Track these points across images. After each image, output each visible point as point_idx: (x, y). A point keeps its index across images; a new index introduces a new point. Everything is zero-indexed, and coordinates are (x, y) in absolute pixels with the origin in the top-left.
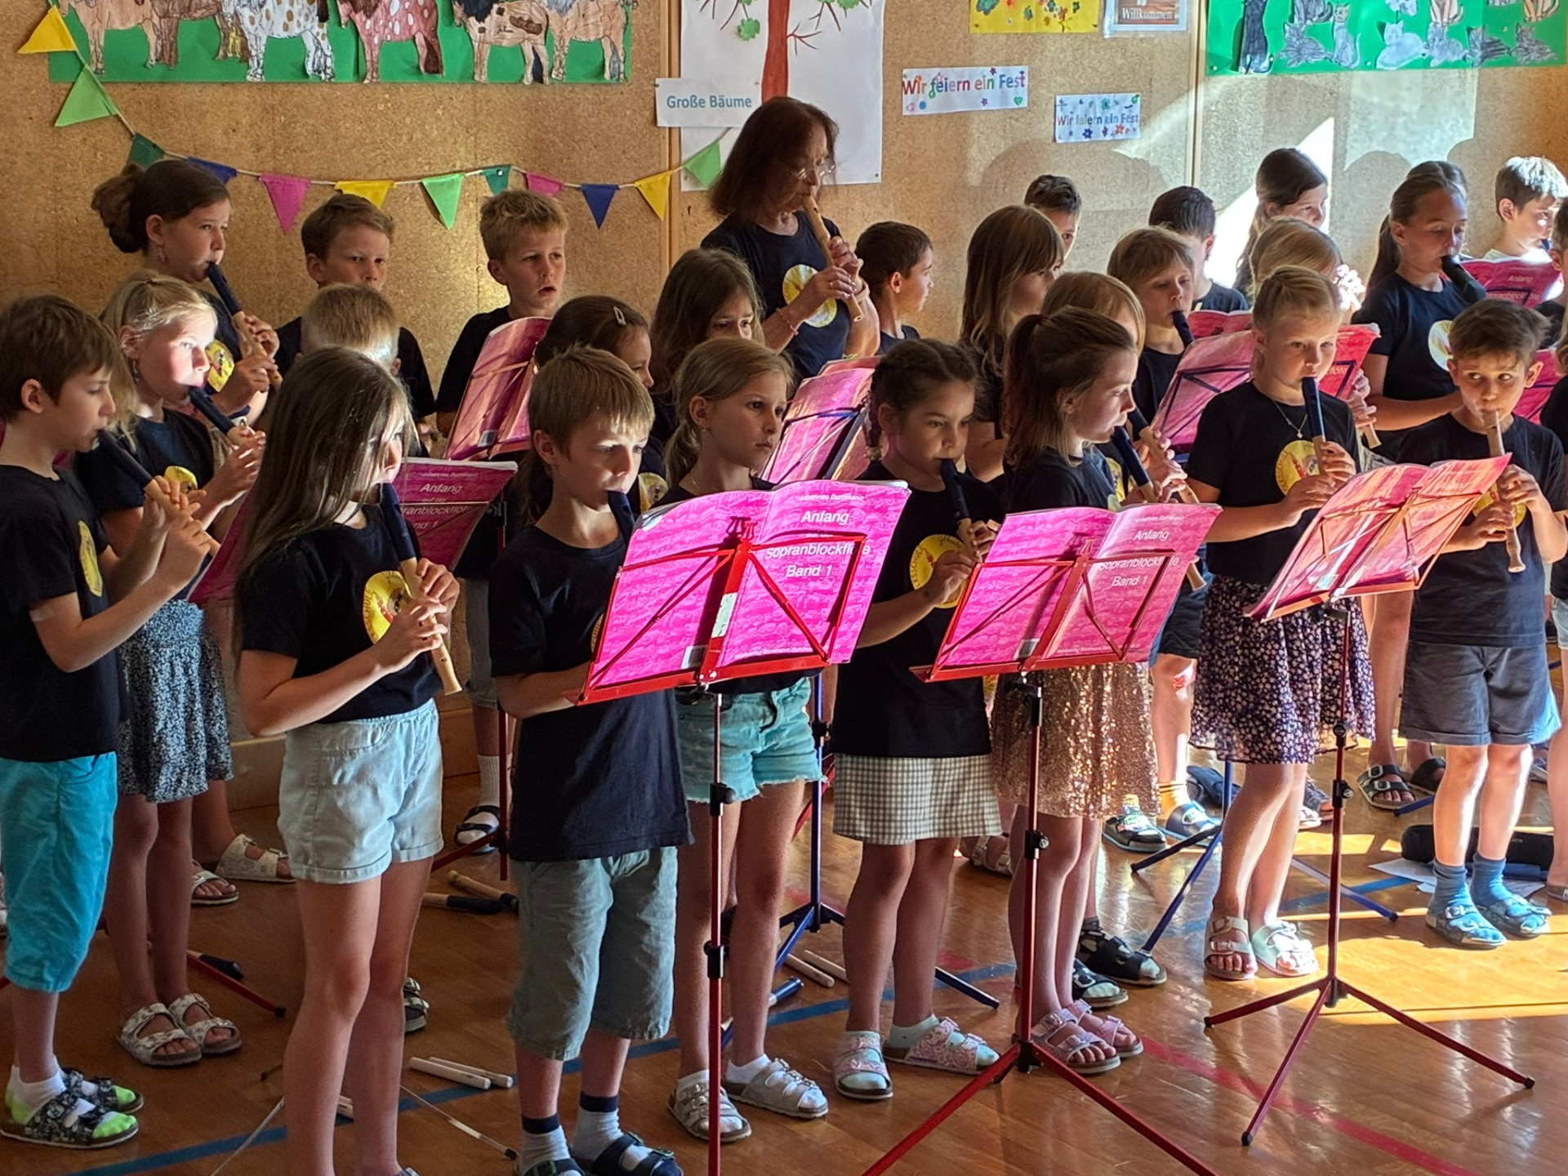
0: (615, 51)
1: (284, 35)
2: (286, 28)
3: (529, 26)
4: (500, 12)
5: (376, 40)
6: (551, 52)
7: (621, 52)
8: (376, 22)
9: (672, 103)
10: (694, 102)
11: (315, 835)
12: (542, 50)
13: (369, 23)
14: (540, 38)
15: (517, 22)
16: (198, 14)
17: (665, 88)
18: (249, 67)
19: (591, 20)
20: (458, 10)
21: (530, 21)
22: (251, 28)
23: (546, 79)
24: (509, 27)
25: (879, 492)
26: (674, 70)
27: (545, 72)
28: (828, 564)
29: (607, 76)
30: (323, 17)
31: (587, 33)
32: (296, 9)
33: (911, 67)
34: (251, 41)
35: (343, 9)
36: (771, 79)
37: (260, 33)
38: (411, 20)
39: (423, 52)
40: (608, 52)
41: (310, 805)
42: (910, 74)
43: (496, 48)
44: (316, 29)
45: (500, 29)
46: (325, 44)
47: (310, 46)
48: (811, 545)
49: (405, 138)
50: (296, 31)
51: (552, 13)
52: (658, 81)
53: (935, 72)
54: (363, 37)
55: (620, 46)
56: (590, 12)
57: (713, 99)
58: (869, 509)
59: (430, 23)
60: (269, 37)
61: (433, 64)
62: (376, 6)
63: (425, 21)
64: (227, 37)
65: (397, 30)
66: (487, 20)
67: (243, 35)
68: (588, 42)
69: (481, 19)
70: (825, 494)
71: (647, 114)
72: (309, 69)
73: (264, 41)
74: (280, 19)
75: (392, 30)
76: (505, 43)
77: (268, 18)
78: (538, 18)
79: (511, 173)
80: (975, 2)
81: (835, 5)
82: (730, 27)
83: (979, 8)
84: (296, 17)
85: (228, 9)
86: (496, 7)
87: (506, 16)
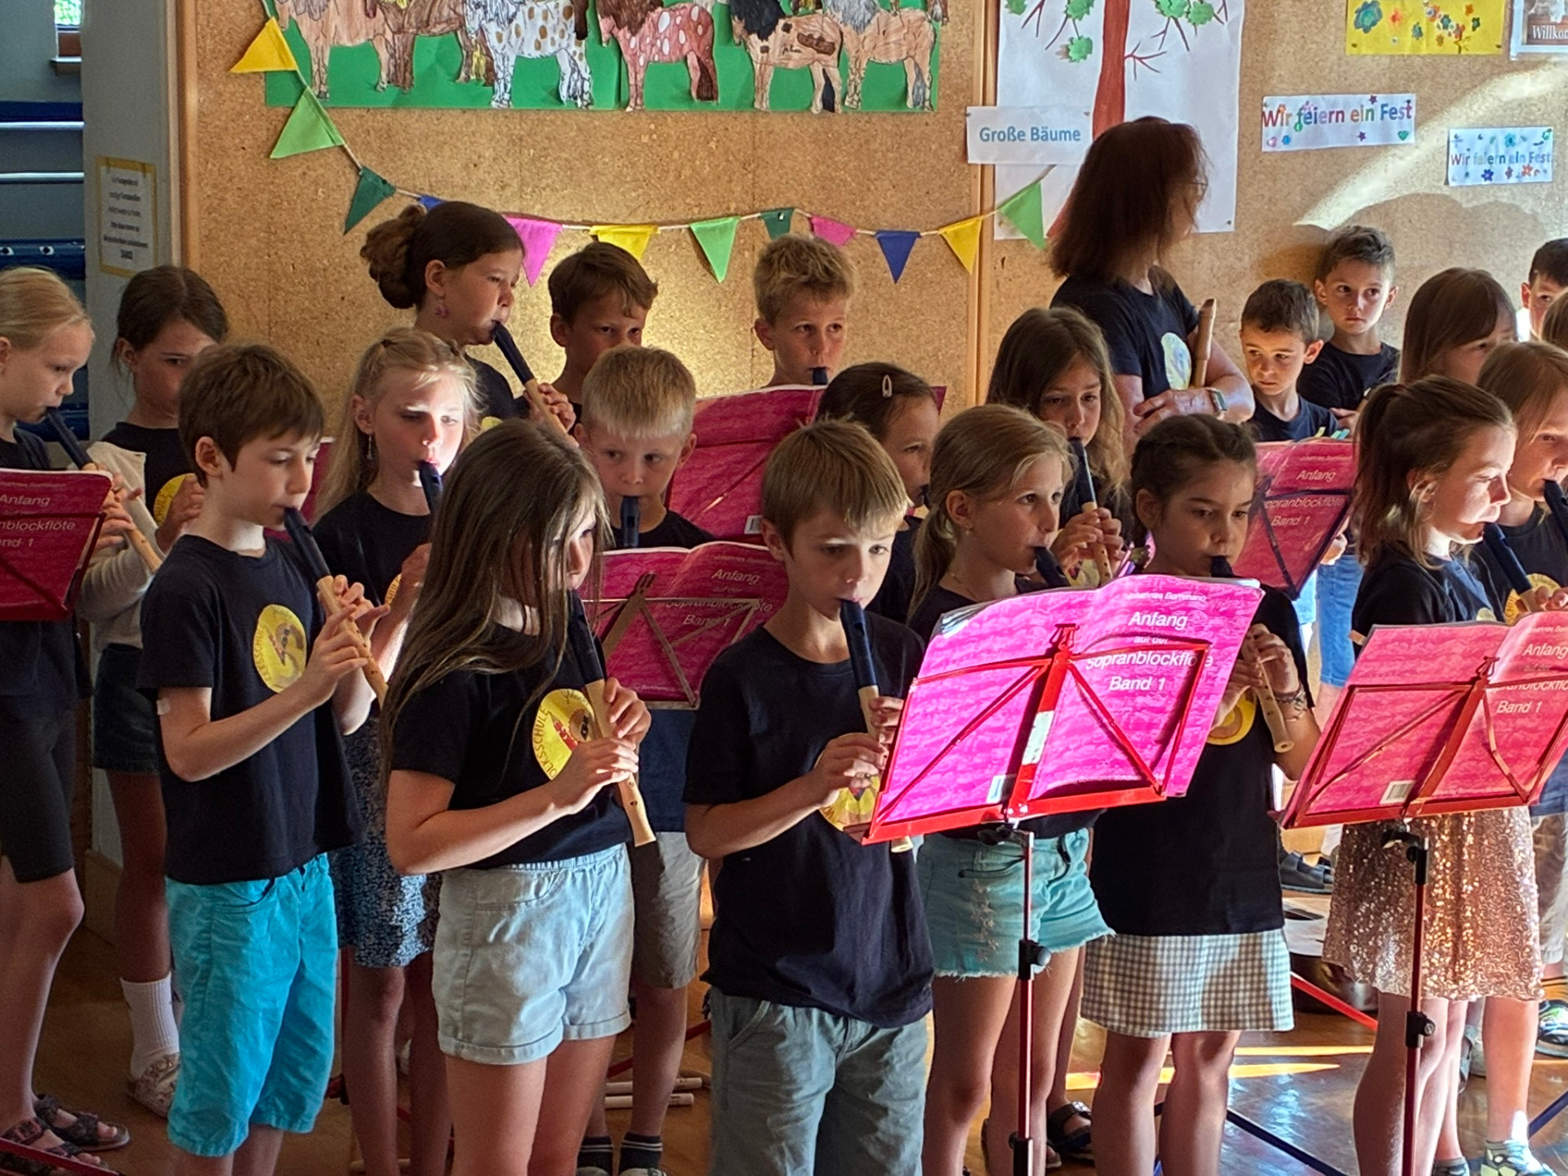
0: (919, 74)
1: (536, 54)
2: (538, 46)
3: (820, 45)
4: (787, 28)
5: (642, 61)
6: (844, 76)
7: (926, 76)
8: (641, 40)
9: (986, 136)
10: (1012, 135)
11: (465, 1003)
12: (835, 74)
13: (634, 41)
14: (832, 60)
15: (806, 40)
16: (437, 29)
17: (978, 117)
18: (494, 92)
19: (893, 38)
20: (738, 26)
21: (821, 39)
22: (499, 47)
23: (838, 107)
24: (797, 46)
25: (1225, 592)
26: (988, 99)
27: (838, 98)
28: (1160, 677)
29: (910, 103)
30: (581, 34)
31: (887, 53)
32: (549, 26)
33: (1273, 94)
34: (498, 61)
35: (605, 24)
36: (1104, 108)
37: (508, 51)
38: (682, 38)
39: (696, 76)
40: (912, 76)
41: (462, 967)
42: (1272, 103)
43: (780, 70)
44: (573, 48)
45: (786, 49)
46: (582, 65)
47: (565, 67)
48: (1140, 654)
50: (549, 50)
51: (847, 29)
52: (969, 110)
53: (1302, 100)
54: (627, 57)
55: (926, 69)
56: (892, 28)
57: (1034, 132)
58: (1213, 612)
59: (705, 42)
60: (518, 58)
61: (707, 89)
62: (643, 21)
63: (700, 38)
64: (469, 56)
65: (666, 50)
66: (771, 38)
67: (488, 54)
68: (889, 65)
69: (763, 36)
70: (1159, 591)
71: (956, 148)
72: (564, 94)
73: (512, 62)
74: (531, 35)
75: (661, 50)
76: (791, 65)
77: (518, 34)
78: (831, 36)
79: (795, 218)
80: (1352, 17)
81: (1182, 20)
82: (1057, 47)
83: (1357, 25)
84: (550, 34)
85: (472, 25)
86: (781, 22)
87: (793, 33)
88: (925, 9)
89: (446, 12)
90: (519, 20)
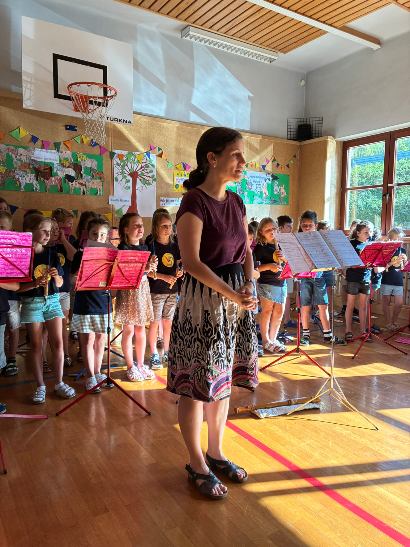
0: (100, 190)
1: (29, 183)
2: (29, 181)
3: (82, 184)
4: (76, 181)
5: (49, 185)
6: (86, 189)
7: (101, 190)
8: (49, 182)
9: (112, 200)
10: (117, 200)
12: (85, 189)
14: (84, 187)
15: (79, 183)
16: (10, 177)
17: (111, 197)
18: (21, 188)
19: (95, 184)
20: (67, 180)
21: (82, 183)
22: (22, 181)
24: (78, 184)
26: (113, 194)
27: (85, 193)
29: (98, 194)
30: (37, 180)
31: (94, 186)
32: (31, 178)
33: (162, 197)
34: (22, 183)
35: (42, 179)
36: (133, 197)
37: (24, 182)
38: (57, 182)
39: (59, 188)
40: (99, 190)
43: (75, 188)
44: (36, 182)
45: (76, 184)
46: (38, 185)
47: (35, 185)
49: (56, 203)
50: (31, 182)
51: (87, 182)
53: (167, 198)
54: (46, 184)
55: (101, 189)
56: (95, 182)
57: (121, 200)
59: (61, 183)
60: (25, 183)
61: (61, 190)
62: (49, 179)
64: (16, 182)
65: (54, 183)
66: (73, 183)
67: (20, 182)
68: (95, 188)
69: (72, 182)
71: (107, 202)
72: (34, 189)
73: (24, 183)
74: (28, 179)
75: (53, 183)
76: (77, 187)
77: (25, 179)
78: (84, 183)
79: (78, 212)
81: (146, 185)
82: (124, 187)
83: (175, 187)
84: (32, 179)
85: (17, 177)
86: (75, 180)
87: (77, 182)
88: (101, 180)
89: (11, 175)
90: (26, 177)
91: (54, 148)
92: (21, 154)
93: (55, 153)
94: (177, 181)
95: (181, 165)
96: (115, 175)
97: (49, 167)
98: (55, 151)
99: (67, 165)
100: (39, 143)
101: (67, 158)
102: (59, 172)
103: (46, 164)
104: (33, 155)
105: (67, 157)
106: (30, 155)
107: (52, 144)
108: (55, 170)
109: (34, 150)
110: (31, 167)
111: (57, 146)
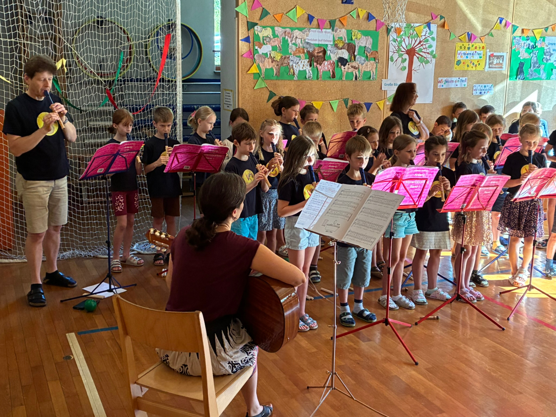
0: (373, 73)
1: (302, 70)
4: (349, 65)
5: (321, 71)
7: (375, 73)
8: (322, 67)
9: (385, 85)
10: (390, 85)
11: (290, 239)
12: (357, 73)
13: (320, 67)
14: (357, 70)
16: (284, 65)
17: (384, 81)
18: (294, 77)
19: (368, 66)
20: (340, 64)
21: (355, 67)
22: (295, 68)
23: (358, 79)
24: (350, 68)
26: (386, 78)
28: (419, 185)
29: (371, 79)
30: (311, 66)
31: (367, 69)
32: (305, 64)
33: (440, 77)
34: (295, 71)
35: (315, 64)
36: (408, 78)
37: (297, 69)
38: (329, 66)
39: (331, 73)
42: (440, 79)
43: (347, 72)
44: (309, 68)
45: (348, 68)
46: (311, 71)
49: (327, 92)
50: (304, 69)
51: (360, 65)
52: (382, 80)
53: (445, 78)
54: (319, 70)
56: (368, 64)
57: (395, 84)
58: (429, 173)
60: (299, 70)
61: (334, 76)
62: (322, 63)
63: (332, 66)
64: (290, 70)
65: (326, 69)
66: (346, 66)
67: (293, 70)
69: (344, 66)
71: (380, 87)
72: (307, 77)
74: (301, 66)
76: (349, 71)
77: (299, 66)
78: (357, 66)
79: (349, 100)
80: (456, 63)
81: (423, 63)
82: (399, 68)
83: (456, 64)
84: (305, 66)
85: (291, 64)
86: (348, 63)
87: (350, 65)
88: (375, 61)
89: (286, 62)
90: (299, 63)
91: (329, 26)
92: (296, 37)
93: (329, 32)
94: (460, 56)
95: (465, 36)
96: (391, 54)
97: (322, 49)
98: (330, 30)
99: (341, 45)
100: (315, 22)
101: (341, 38)
102: (332, 55)
103: (320, 46)
104: (307, 38)
105: (341, 36)
106: (305, 37)
107: (327, 22)
108: (328, 52)
109: (309, 31)
110: (305, 51)
111: (332, 24)
